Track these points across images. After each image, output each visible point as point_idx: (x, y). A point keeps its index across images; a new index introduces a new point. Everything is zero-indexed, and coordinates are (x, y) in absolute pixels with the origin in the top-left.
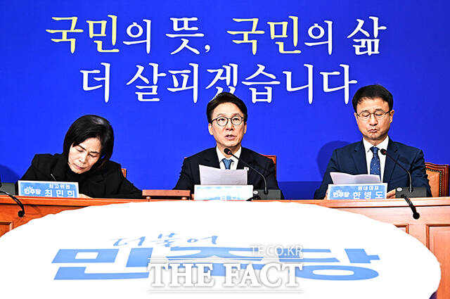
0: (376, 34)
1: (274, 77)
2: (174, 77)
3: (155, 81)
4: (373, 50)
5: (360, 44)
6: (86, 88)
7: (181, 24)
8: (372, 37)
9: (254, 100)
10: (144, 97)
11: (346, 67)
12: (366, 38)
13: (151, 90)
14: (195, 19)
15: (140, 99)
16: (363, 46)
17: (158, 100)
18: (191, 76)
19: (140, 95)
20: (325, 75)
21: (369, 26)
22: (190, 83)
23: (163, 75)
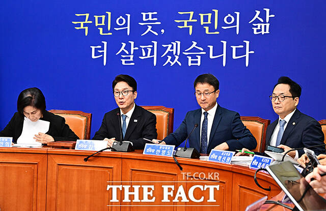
0: (267, 20)
1: (202, 49)
2: (143, 49)
3: (132, 53)
4: (265, 31)
5: (257, 27)
6: (93, 57)
7: (147, 16)
8: (265, 22)
9: (190, 64)
10: (126, 62)
11: (248, 43)
12: (261, 23)
13: (129, 58)
14: (156, 13)
15: (123, 63)
16: (259, 28)
17: (133, 64)
18: (153, 49)
19: (123, 61)
20: (234, 48)
21: (263, 15)
22: (152, 53)
23: (137, 48)
